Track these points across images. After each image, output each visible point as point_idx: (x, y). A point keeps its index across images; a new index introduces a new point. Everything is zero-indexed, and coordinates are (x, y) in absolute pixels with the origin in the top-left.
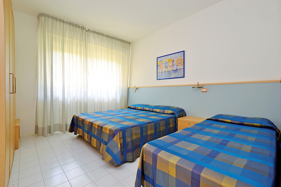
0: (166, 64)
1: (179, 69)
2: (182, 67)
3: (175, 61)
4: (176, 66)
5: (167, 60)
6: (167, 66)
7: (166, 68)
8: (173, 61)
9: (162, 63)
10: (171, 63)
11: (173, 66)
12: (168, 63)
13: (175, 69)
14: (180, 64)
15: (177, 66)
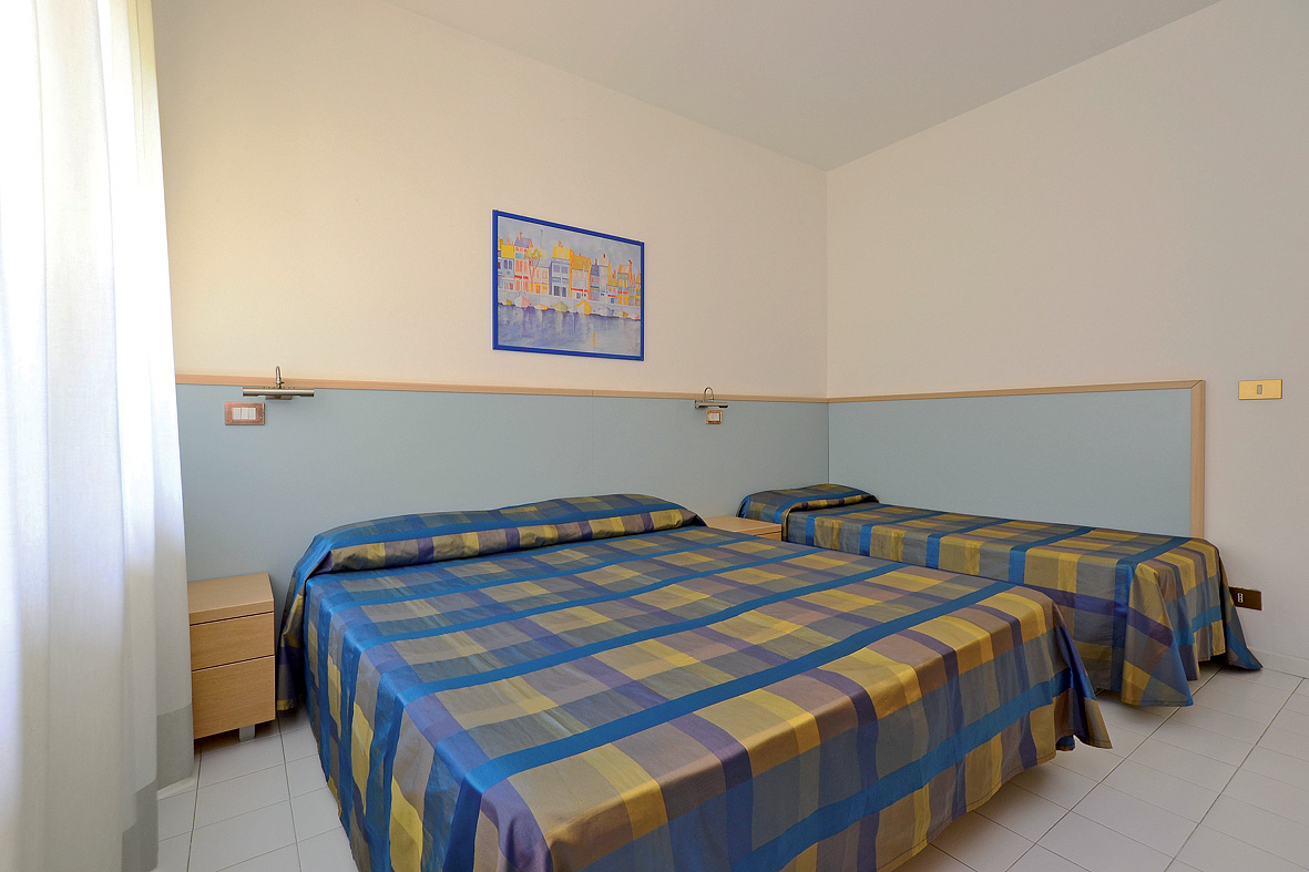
0: (557, 269)
1: (620, 315)
2: (634, 313)
3: (602, 271)
4: (606, 300)
5: (564, 254)
6: (561, 285)
7: (557, 293)
8: (595, 270)
9: (529, 254)
10: (586, 275)
11: (594, 291)
12: (565, 270)
13: (604, 313)
14: (628, 296)
15: (612, 302)
